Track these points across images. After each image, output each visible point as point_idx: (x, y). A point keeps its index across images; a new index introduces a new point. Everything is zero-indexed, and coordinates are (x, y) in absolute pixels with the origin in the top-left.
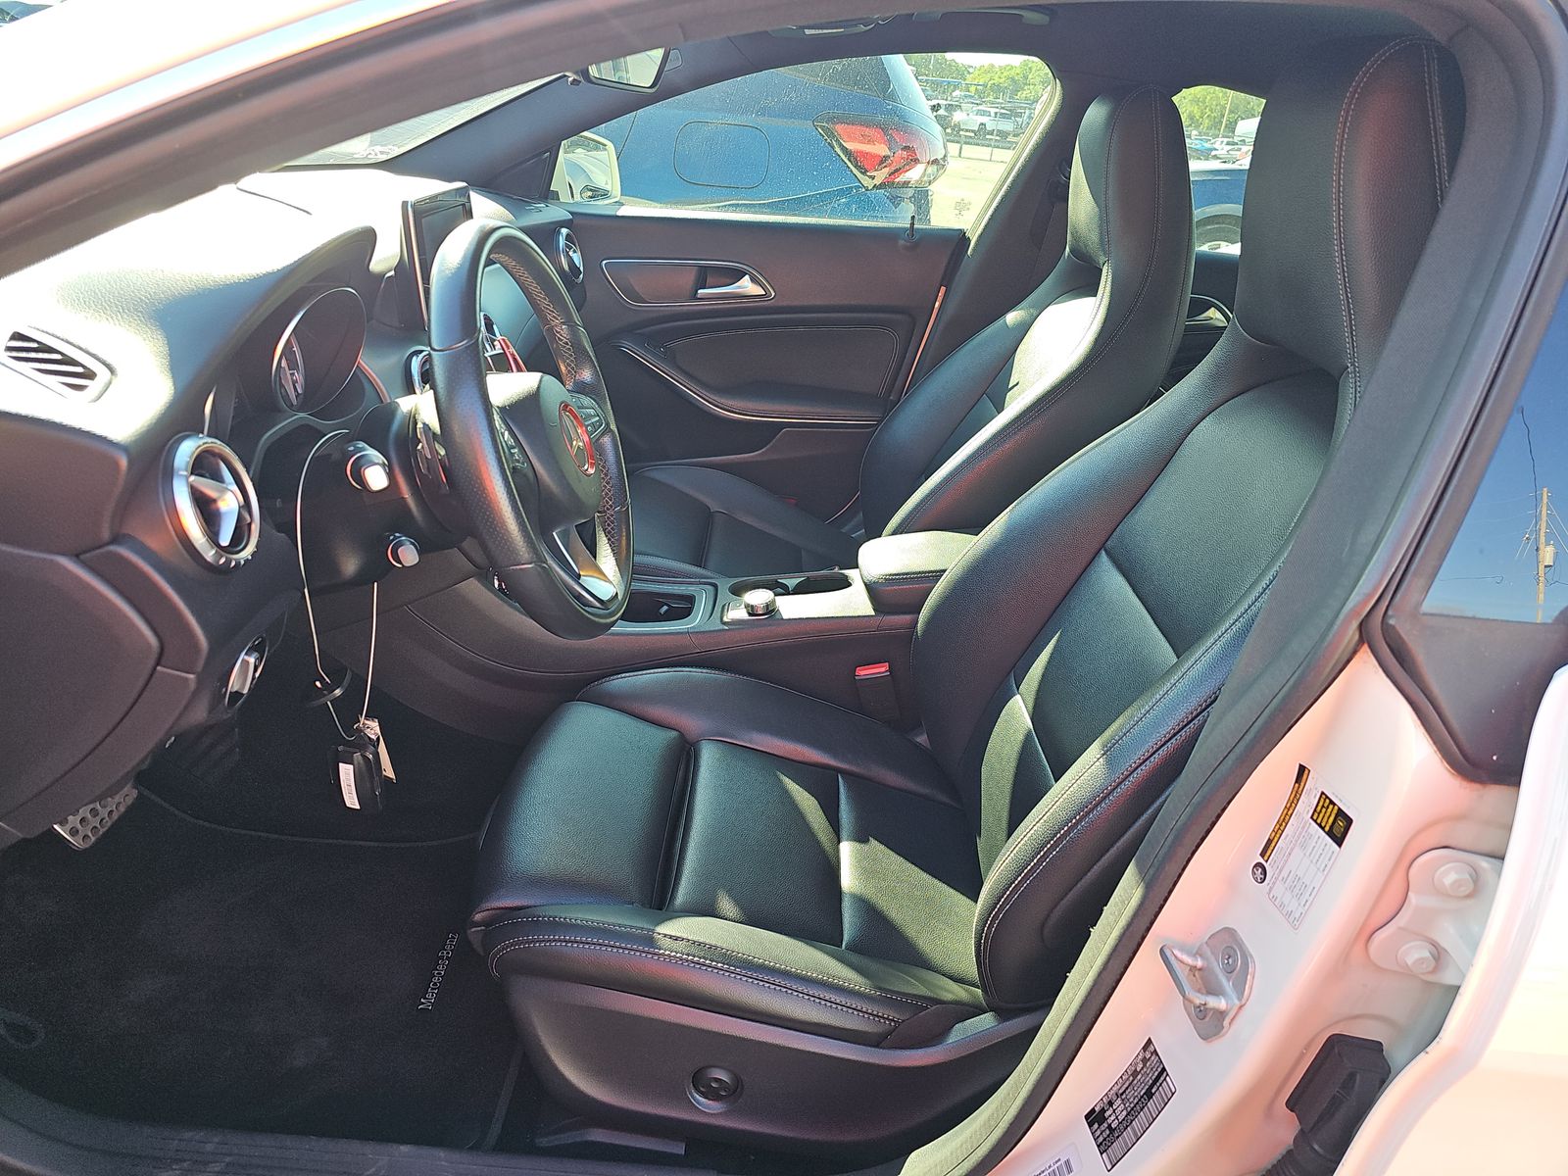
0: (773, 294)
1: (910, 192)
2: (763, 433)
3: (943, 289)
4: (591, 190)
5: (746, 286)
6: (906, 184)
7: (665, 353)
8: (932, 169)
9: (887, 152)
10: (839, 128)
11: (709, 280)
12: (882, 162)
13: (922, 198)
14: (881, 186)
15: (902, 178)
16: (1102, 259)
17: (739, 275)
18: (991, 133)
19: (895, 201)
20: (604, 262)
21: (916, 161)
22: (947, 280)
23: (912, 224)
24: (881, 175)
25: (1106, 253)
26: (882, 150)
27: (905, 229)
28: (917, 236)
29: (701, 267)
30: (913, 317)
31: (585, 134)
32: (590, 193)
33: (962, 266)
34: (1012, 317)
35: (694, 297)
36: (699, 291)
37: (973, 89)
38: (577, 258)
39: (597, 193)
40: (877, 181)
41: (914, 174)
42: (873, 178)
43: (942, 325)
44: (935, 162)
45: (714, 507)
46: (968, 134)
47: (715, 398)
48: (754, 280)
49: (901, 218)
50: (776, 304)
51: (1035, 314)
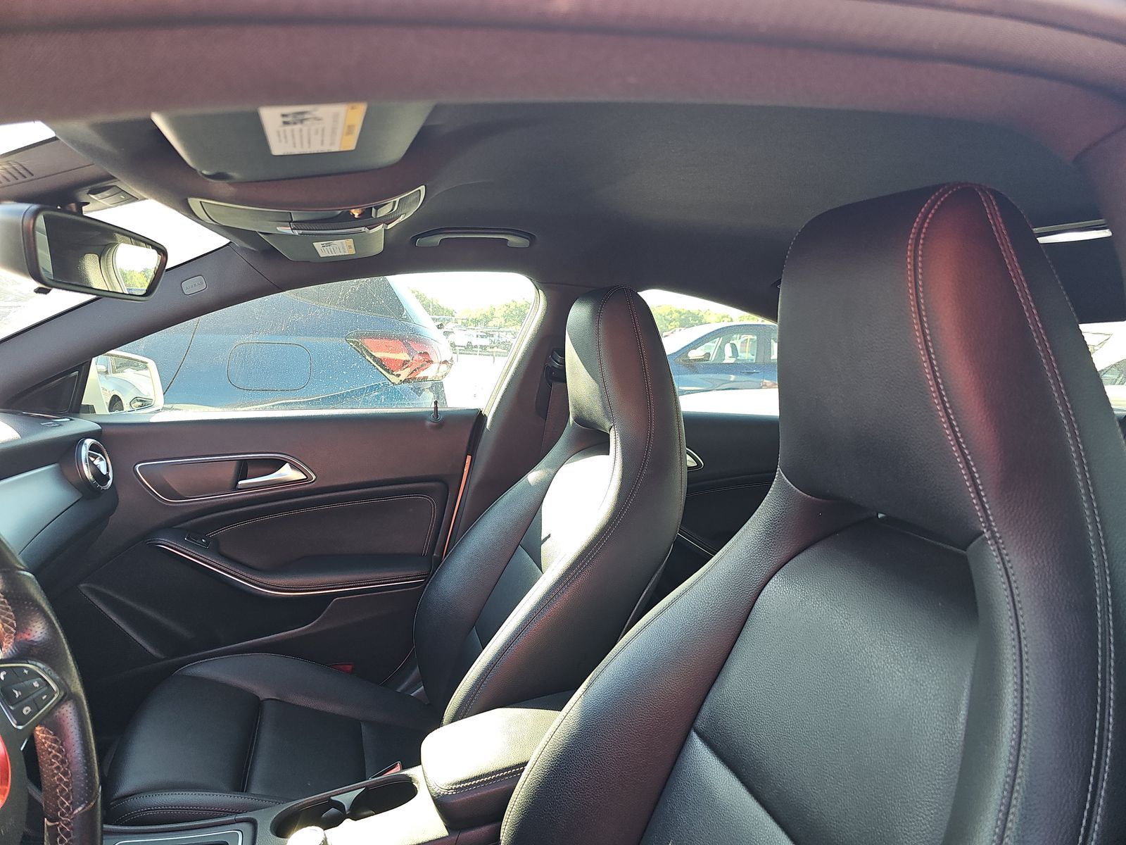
0: (314, 477)
1: (429, 384)
2: (312, 606)
3: (469, 458)
4: (141, 401)
5: (287, 473)
6: (425, 379)
7: (207, 544)
8: (444, 367)
9: (408, 358)
10: (368, 342)
11: (250, 471)
12: (403, 365)
13: (437, 387)
14: (406, 381)
15: (422, 374)
16: (608, 425)
17: (279, 464)
18: (476, 347)
19: (418, 391)
20: (139, 465)
21: (430, 362)
22: (472, 449)
23: (436, 408)
24: (404, 374)
25: (611, 419)
26: (403, 356)
27: (431, 412)
28: (441, 417)
29: (241, 461)
30: (445, 485)
31: (112, 352)
32: (140, 403)
33: (483, 437)
34: (533, 477)
35: (235, 487)
36: (240, 483)
37: (460, 322)
38: (102, 466)
39: (144, 403)
40: (402, 378)
41: (430, 372)
42: (398, 375)
43: (472, 487)
44: (445, 362)
45: (264, 694)
46: (460, 348)
47: (260, 579)
48: (294, 466)
49: (425, 403)
50: (318, 486)
51: (552, 472)
